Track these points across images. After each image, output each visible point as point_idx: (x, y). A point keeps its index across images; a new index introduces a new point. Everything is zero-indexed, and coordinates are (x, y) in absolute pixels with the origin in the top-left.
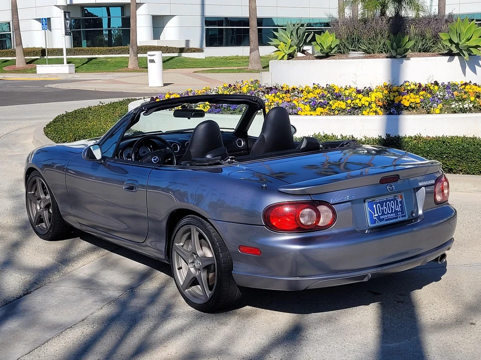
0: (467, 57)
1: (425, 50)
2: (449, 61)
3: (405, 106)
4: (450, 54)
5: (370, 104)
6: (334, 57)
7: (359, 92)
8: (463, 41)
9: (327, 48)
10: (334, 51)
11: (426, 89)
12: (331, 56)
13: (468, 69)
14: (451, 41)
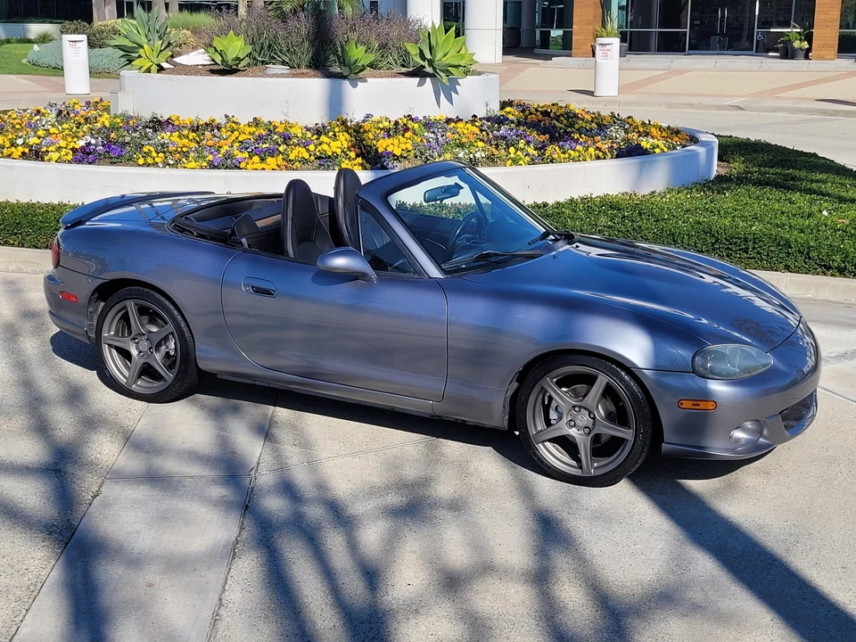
0: (445, 80)
2: (420, 84)
3: (394, 155)
4: (419, 73)
5: (343, 152)
6: (244, 73)
8: (439, 56)
9: (233, 60)
10: (243, 64)
11: (406, 128)
12: (239, 70)
14: (422, 56)
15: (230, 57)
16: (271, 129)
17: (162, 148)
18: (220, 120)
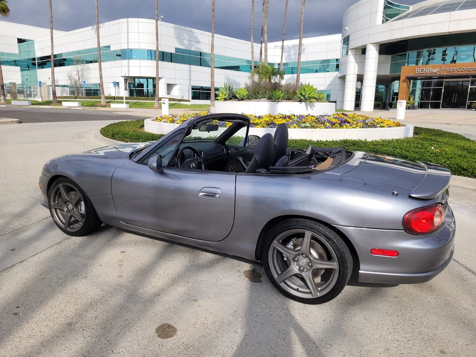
0: (308, 102)
1: (289, 99)
4: (301, 101)
6: (245, 100)
7: (255, 117)
8: (307, 95)
9: (242, 96)
10: (245, 97)
11: (289, 117)
13: (309, 107)
14: (301, 94)
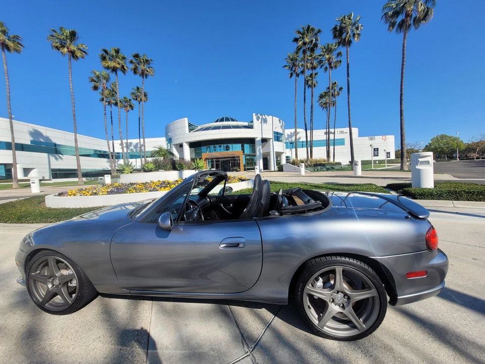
6: (154, 171)
15: (150, 168)
16: (164, 182)
17: (135, 188)
18: (149, 181)
